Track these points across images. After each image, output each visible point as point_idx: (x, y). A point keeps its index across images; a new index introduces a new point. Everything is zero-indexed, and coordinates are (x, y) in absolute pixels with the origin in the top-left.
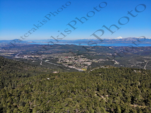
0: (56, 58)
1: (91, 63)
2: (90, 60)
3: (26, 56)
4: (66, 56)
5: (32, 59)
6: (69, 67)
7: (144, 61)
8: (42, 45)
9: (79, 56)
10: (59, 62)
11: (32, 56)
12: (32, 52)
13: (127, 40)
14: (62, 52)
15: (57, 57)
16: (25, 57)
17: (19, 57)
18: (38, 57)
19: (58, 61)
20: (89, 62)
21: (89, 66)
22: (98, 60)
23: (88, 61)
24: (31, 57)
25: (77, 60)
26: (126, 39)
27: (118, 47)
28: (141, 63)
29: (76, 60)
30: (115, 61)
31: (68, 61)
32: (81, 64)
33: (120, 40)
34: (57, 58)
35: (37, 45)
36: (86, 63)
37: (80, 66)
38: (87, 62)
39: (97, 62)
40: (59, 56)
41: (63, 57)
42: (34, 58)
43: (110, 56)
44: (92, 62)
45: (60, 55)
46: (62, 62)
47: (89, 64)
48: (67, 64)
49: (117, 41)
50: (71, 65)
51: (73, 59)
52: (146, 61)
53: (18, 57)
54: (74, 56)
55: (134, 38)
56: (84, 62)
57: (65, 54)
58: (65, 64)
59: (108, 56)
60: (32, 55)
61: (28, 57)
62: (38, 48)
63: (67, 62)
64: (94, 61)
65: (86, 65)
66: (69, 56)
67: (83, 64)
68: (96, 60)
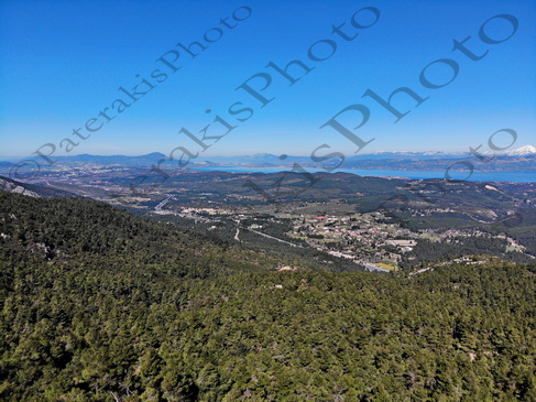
0: (285, 219)
1: (414, 243)
2: (412, 231)
3: (190, 210)
4: (319, 214)
5: (208, 221)
6: (331, 253)
8: (237, 175)
9: (367, 217)
10: (295, 235)
11: (208, 210)
12: (208, 198)
14: (304, 200)
15: (288, 216)
16: (186, 211)
17: (168, 212)
18: (225, 212)
19: (292, 229)
20: (405, 237)
21: (408, 254)
22: (439, 233)
23: (402, 235)
24: (205, 215)
25: (359, 231)
27: (518, 186)
29: (354, 228)
30: (509, 240)
31: (326, 231)
32: (373, 246)
33: (527, 157)
34: (288, 220)
35: (223, 175)
36: (394, 243)
37: (372, 254)
38: (398, 238)
39: (436, 239)
40: (294, 213)
41: (308, 216)
42: (214, 216)
43: (490, 220)
44: (416, 240)
45: (298, 208)
46: (303, 233)
47: (407, 246)
48: (322, 241)
49: (515, 161)
50: (341, 248)
51: (342, 223)
53: (162, 213)
54: (349, 214)
56: (388, 237)
57: (314, 205)
58: (317, 240)
59: (481, 218)
60: (208, 206)
61: (194, 212)
62: (227, 183)
63: (321, 237)
64: (425, 235)
65: (393, 251)
66: (330, 215)
67: (384, 248)
68: (432, 231)
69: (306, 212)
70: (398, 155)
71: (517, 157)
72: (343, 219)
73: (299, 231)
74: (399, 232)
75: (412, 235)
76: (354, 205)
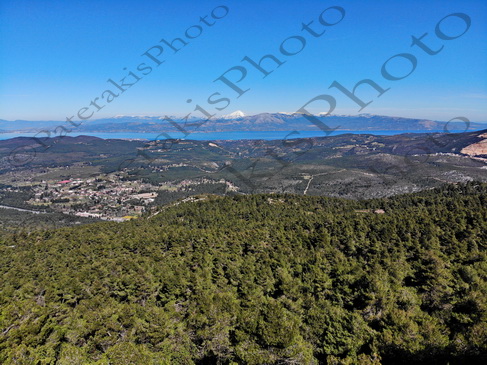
0: (24, 188)
1: (155, 195)
2: (153, 184)
4: (62, 178)
6: (78, 214)
7: (302, 179)
9: (112, 177)
10: (37, 202)
13: (258, 121)
14: (45, 166)
15: (28, 184)
20: (147, 191)
21: (150, 204)
22: (176, 184)
23: (145, 189)
25: (104, 191)
26: (254, 119)
27: (233, 142)
28: (295, 182)
29: (100, 188)
30: (228, 183)
31: (71, 195)
32: (119, 202)
33: (238, 120)
34: (28, 188)
36: (137, 197)
37: (119, 209)
38: (142, 192)
39: (174, 189)
40: (34, 180)
41: (51, 181)
43: (214, 170)
44: (157, 192)
45: (38, 175)
46: (47, 199)
47: (149, 198)
49: (230, 123)
50: (88, 208)
51: (88, 184)
52: (306, 177)
54: (94, 176)
55: (276, 116)
56: (133, 192)
57: (56, 170)
58: (62, 204)
59: (207, 169)
63: (67, 201)
64: (164, 187)
65: (137, 204)
66: (75, 178)
67: (129, 202)
68: (170, 183)
69: (47, 178)
70: (136, 118)
71: (231, 120)
72: (89, 181)
73: (41, 197)
74: (142, 186)
75: (153, 188)
76: (99, 167)
